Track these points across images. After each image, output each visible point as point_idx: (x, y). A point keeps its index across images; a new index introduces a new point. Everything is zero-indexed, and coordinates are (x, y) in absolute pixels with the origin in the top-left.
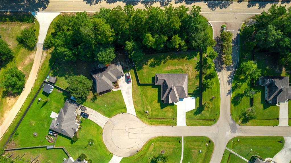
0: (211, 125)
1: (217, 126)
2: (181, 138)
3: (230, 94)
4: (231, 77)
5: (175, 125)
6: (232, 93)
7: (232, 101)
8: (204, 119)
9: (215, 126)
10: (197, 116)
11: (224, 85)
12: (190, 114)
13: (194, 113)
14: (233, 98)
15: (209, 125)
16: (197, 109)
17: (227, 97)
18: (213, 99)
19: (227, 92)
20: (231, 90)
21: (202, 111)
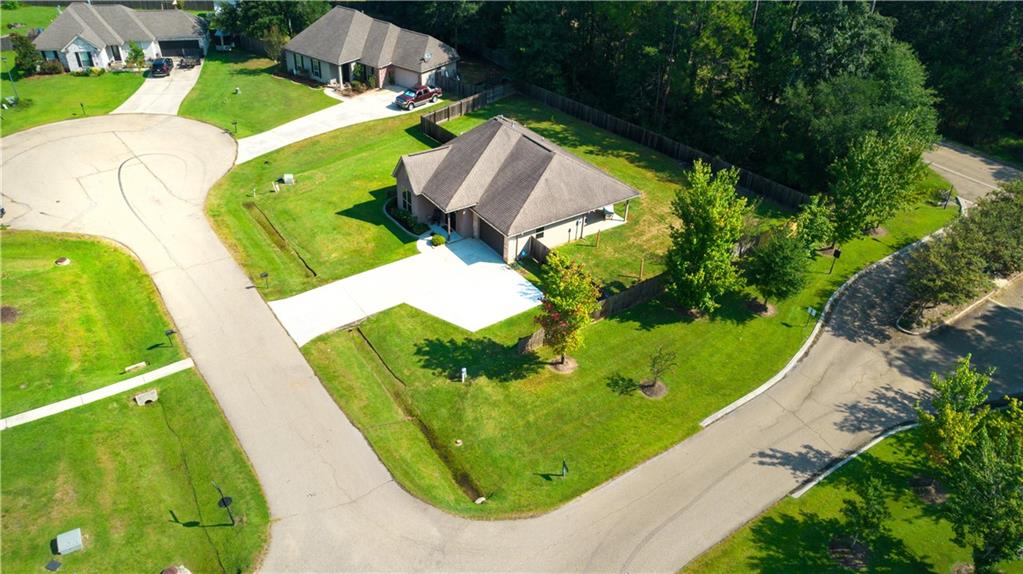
0: (423, 494)
1: (442, 550)
2: (174, 358)
3: (807, 476)
4: (905, 408)
5: (266, 297)
6: (830, 480)
7: (767, 521)
8: (436, 425)
9: (434, 532)
10: (420, 372)
11: (809, 396)
12: (406, 326)
13: (430, 343)
14: (812, 517)
15: (404, 478)
16: (480, 342)
17: (753, 469)
18: (640, 392)
19: (794, 448)
20: (836, 461)
21: (490, 377)
